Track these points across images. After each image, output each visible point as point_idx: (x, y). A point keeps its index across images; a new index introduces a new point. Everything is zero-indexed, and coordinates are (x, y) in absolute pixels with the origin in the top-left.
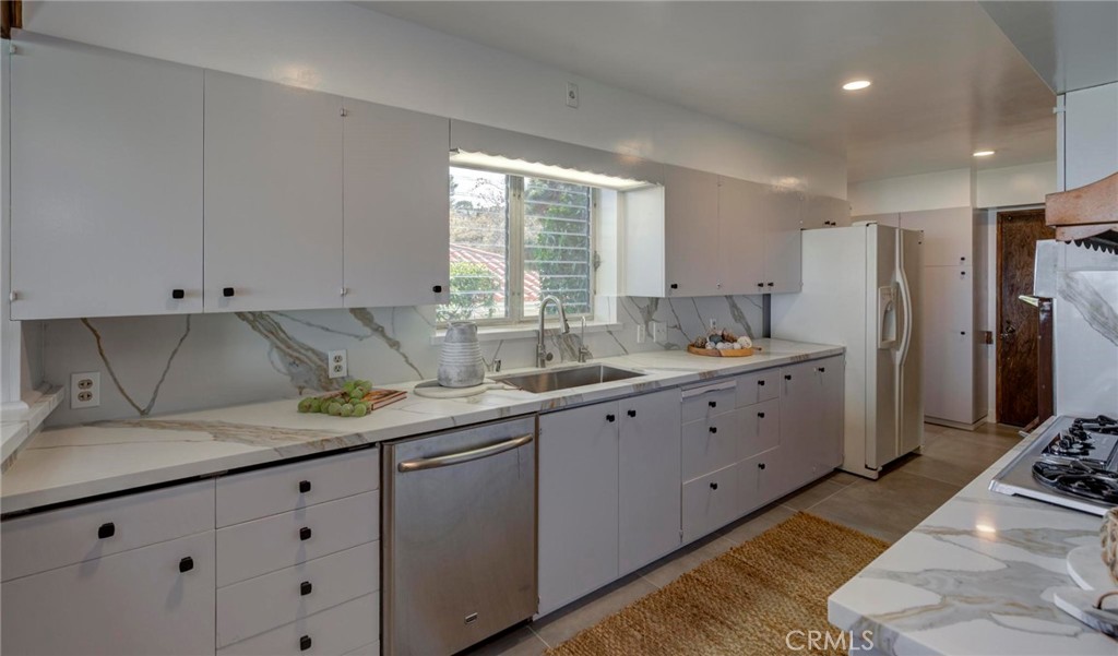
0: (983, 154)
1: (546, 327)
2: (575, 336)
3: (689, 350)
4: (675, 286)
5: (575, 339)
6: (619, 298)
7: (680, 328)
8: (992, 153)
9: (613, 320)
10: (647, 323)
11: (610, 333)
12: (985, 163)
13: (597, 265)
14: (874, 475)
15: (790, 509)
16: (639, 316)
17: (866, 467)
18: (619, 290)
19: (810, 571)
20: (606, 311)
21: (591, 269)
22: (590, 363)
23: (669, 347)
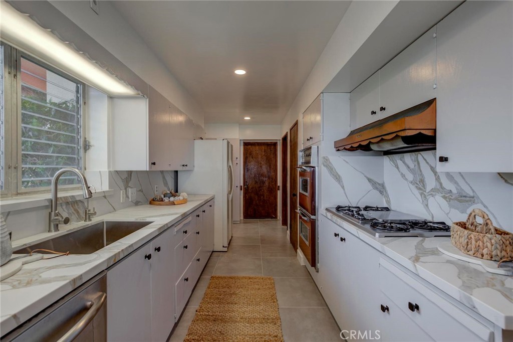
0: (247, 118)
1: (60, 195)
2: (80, 201)
3: (151, 203)
4: (154, 164)
5: (80, 204)
6: (110, 172)
7: (142, 191)
8: (249, 118)
9: (106, 187)
10: (126, 189)
11: (105, 197)
12: (248, 123)
13: (87, 147)
14: (226, 249)
15: (207, 277)
16: (121, 185)
17: (223, 247)
18: (109, 167)
19: (236, 304)
20: (99, 182)
21: (82, 151)
22: (95, 220)
23: (137, 203)
